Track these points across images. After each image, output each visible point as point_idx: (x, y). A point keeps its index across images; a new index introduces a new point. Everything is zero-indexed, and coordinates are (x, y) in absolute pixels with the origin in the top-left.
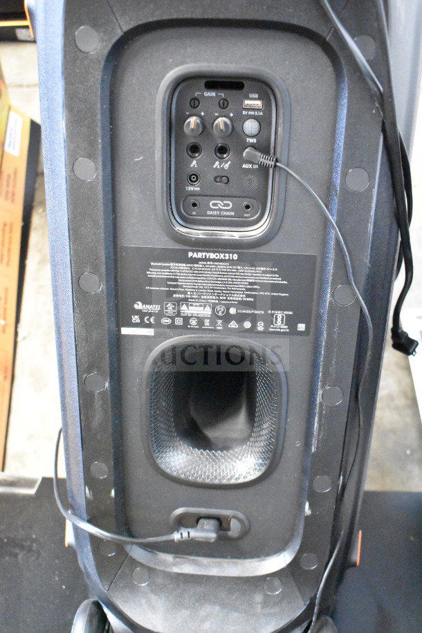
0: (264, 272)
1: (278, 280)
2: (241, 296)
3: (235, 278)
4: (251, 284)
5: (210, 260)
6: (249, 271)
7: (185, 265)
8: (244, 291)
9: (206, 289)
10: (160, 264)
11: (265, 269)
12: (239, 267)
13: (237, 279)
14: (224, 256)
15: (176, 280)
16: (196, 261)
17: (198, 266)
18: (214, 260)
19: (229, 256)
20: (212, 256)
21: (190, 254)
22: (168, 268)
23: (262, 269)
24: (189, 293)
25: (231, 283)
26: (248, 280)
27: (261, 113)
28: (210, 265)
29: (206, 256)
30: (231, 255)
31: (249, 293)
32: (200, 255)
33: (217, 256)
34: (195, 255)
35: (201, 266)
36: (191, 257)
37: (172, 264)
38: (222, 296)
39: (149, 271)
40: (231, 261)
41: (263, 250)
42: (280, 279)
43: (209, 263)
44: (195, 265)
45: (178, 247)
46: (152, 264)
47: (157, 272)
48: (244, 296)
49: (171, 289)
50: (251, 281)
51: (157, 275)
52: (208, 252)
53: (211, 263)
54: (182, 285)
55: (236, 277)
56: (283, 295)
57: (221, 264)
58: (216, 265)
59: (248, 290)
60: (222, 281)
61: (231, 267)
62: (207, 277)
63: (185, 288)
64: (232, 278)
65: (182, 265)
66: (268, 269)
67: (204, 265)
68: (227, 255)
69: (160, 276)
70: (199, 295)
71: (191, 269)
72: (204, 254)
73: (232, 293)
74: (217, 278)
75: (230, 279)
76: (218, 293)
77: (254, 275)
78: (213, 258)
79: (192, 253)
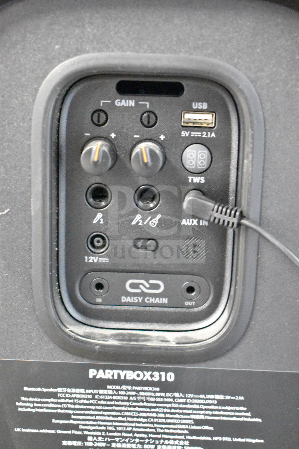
0: (221, 403)
1: (244, 416)
2: (182, 443)
3: (171, 413)
4: (197, 422)
5: (126, 382)
6: (195, 401)
7: (82, 391)
8: (185, 435)
9: (121, 432)
10: (39, 389)
11: (221, 397)
12: (177, 395)
13: (174, 414)
14: (152, 376)
15: (68, 417)
16: (102, 384)
17: (105, 392)
18: (133, 383)
19: (160, 376)
20: (131, 375)
21: (92, 373)
22: (54, 395)
23: (217, 397)
24: (90, 438)
25: (164, 421)
26: (192, 417)
27: (213, 135)
28: (127, 390)
29: (119, 375)
30: (163, 374)
31: (195, 438)
32: (108, 374)
33: (138, 375)
34: (101, 374)
35: (110, 392)
36: (94, 377)
37: (59, 390)
38: (148, 443)
39: (20, 401)
40: (165, 387)
41: (218, 365)
42: (249, 414)
43: (124, 387)
44: (101, 392)
45: (71, 360)
46: (26, 389)
47: (33, 402)
48: (187, 443)
49: (59, 432)
50: (198, 417)
51: (34, 407)
52: (123, 368)
53: (129, 387)
54: (78, 425)
55: (173, 411)
56: (254, 441)
57: (146, 388)
58: (138, 391)
59: (192, 432)
60: (147, 418)
61: (163, 394)
62: (121, 411)
63: (82, 430)
64: (165, 413)
65: (78, 391)
66: (228, 397)
67: (117, 390)
68: (156, 374)
69: (40, 410)
70: (107, 442)
71: (93, 398)
72: (116, 372)
73: (165, 439)
74: (139, 412)
75: (162, 415)
76: (140, 438)
77: (204, 407)
78: (131, 378)
79: (95, 371)
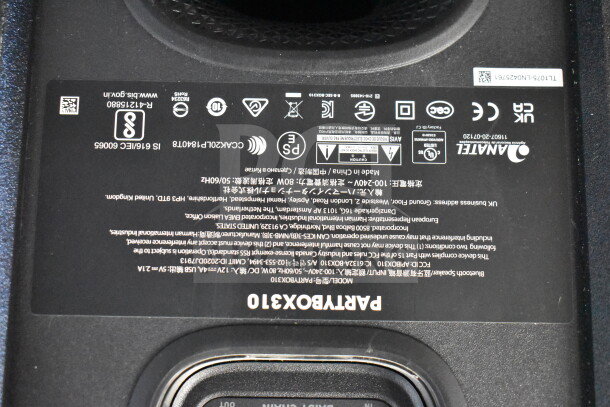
0: (174, 260)
1: (138, 239)
2: (235, 190)
3: (252, 239)
4: (210, 225)
5: (323, 290)
6: (215, 261)
7: (392, 273)
8: (229, 203)
9: (330, 206)
10: (461, 274)
11: (173, 269)
12: (243, 271)
13: (246, 239)
14: (283, 302)
15: (415, 229)
16: (359, 288)
17: (355, 273)
18: (312, 290)
19: (269, 302)
20: (316, 302)
21: (377, 305)
22: (436, 264)
23: (180, 270)
24: (379, 192)
25: (263, 227)
26: (218, 235)
28: (321, 276)
29: (335, 302)
30: (265, 306)
31: (214, 199)
32: (351, 303)
33: (304, 302)
34: (364, 302)
35: (348, 272)
36: (373, 298)
37: (428, 274)
38: (287, 188)
39: (490, 253)
40: (265, 287)
41: (178, 323)
42: (130, 242)
43: (326, 281)
44: (362, 273)
45: (411, 326)
46: (481, 274)
47: (470, 251)
48: (227, 190)
49: (427, 202)
50: (210, 234)
51: (468, 243)
52: (329, 313)
53: (318, 281)
54: (398, 215)
55: (248, 244)
56: (121, 197)
57: (292, 280)
58: (305, 275)
59: (215, 208)
60: (290, 231)
61: (265, 271)
62: (332, 241)
63: (391, 206)
64: (261, 239)
65: (399, 273)
66: (163, 269)
67: (337, 275)
68: (276, 306)
69: (458, 238)
70: (352, 187)
71: (374, 261)
72: (340, 307)
73: (262, 195)
74: (302, 240)
75: (266, 236)
76: (300, 195)
77: (200, 251)
78: (315, 297)
79: (373, 308)
